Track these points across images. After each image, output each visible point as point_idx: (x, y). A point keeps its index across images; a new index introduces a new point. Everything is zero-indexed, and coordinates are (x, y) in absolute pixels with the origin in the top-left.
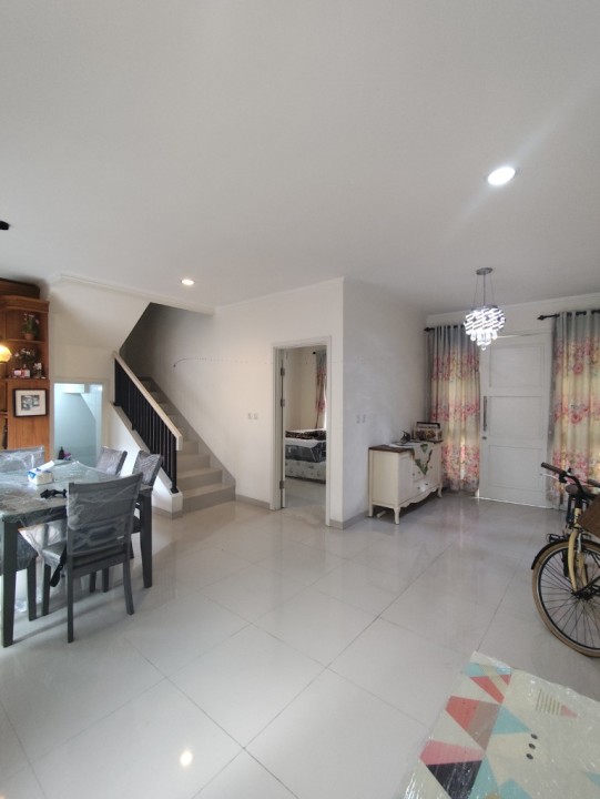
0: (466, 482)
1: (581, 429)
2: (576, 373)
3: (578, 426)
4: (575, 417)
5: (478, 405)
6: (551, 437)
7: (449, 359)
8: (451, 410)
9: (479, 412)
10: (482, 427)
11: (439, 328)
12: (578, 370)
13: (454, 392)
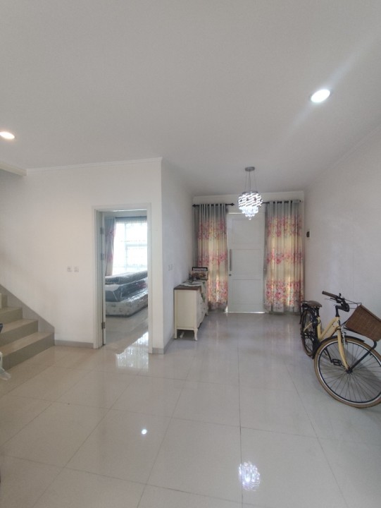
0: (219, 304)
1: (281, 267)
2: (278, 236)
3: (279, 265)
4: (278, 260)
5: (226, 254)
6: (265, 272)
7: (208, 226)
8: (211, 258)
9: (226, 259)
10: (229, 269)
11: (202, 205)
12: (279, 234)
13: (212, 247)
